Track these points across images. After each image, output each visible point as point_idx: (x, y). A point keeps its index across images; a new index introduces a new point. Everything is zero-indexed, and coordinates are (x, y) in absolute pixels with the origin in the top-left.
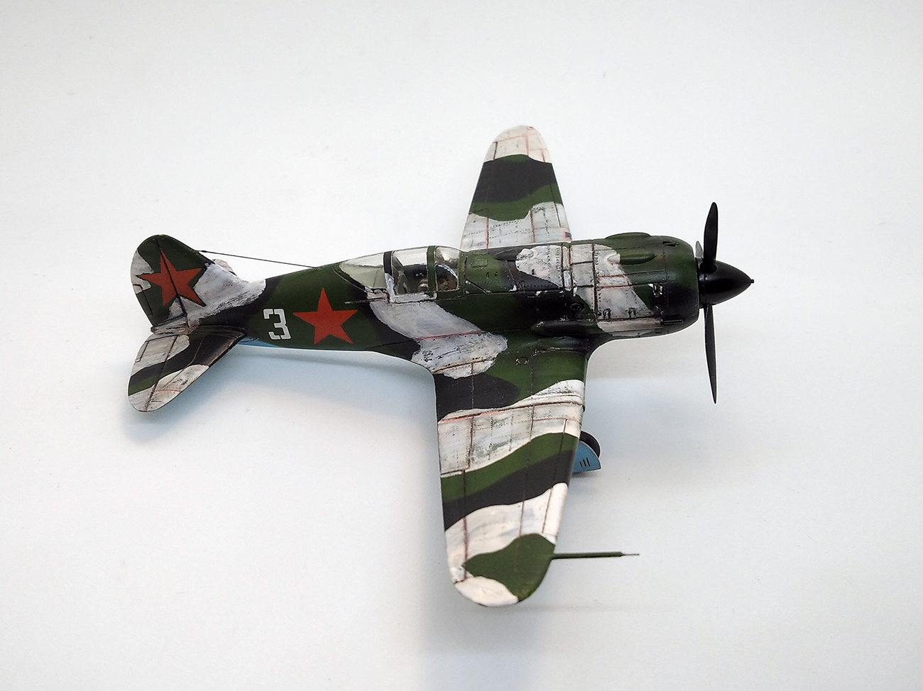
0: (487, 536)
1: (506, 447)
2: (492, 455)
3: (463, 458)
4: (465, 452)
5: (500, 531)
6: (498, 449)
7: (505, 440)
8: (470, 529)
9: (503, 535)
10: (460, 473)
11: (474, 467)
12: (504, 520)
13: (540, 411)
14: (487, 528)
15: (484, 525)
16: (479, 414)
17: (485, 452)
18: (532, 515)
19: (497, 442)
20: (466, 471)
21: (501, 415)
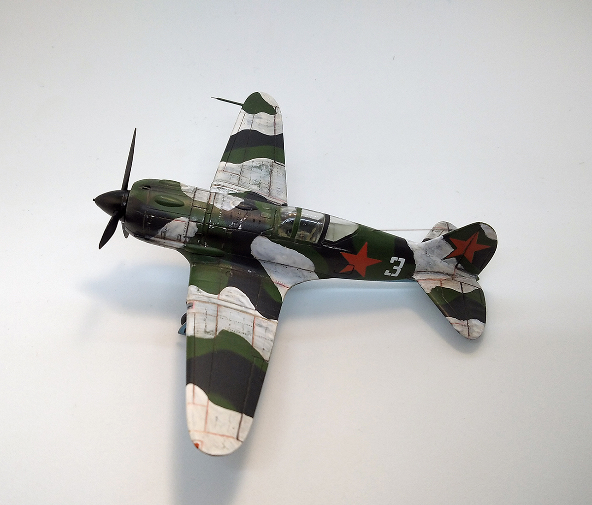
0: (266, 121)
2: (261, 163)
4: (274, 174)
5: (261, 120)
7: (255, 169)
8: (273, 128)
9: (260, 118)
10: (276, 162)
12: (259, 124)
14: (266, 125)
16: (266, 195)
18: (248, 121)
19: (258, 170)
20: (273, 161)
21: (254, 188)
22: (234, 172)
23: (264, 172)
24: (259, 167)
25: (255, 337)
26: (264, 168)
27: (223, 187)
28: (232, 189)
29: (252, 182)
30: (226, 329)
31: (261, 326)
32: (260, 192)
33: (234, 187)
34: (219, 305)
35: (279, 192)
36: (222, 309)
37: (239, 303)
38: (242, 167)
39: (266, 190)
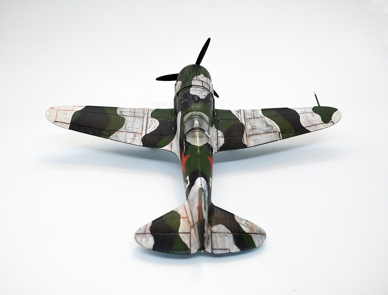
0: (314, 120)
1: (269, 123)
2: (272, 125)
3: (272, 134)
4: (269, 135)
5: (312, 117)
6: (269, 124)
7: (265, 124)
8: (310, 125)
9: (313, 116)
10: (280, 134)
11: (279, 130)
12: (307, 117)
13: (248, 117)
14: (310, 120)
15: (309, 121)
16: (246, 134)
17: (271, 128)
18: (304, 111)
19: (265, 125)
20: (280, 132)
21: (248, 127)
22: (255, 115)
23: (266, 129)
24: (268, 125)
25: (125, 133)
26: (269, 128)
27: (239, 113)
28: (240, 117)
29: (252, 125)
30: (126, 120)
31: (135, 136)
32: (247, 131)
33: (243, 117)
34: (143, 118)
35: (255, 140)
36: (141, 120)
37: (148, 126)
38: (261, 117)
39: (251, 133)
